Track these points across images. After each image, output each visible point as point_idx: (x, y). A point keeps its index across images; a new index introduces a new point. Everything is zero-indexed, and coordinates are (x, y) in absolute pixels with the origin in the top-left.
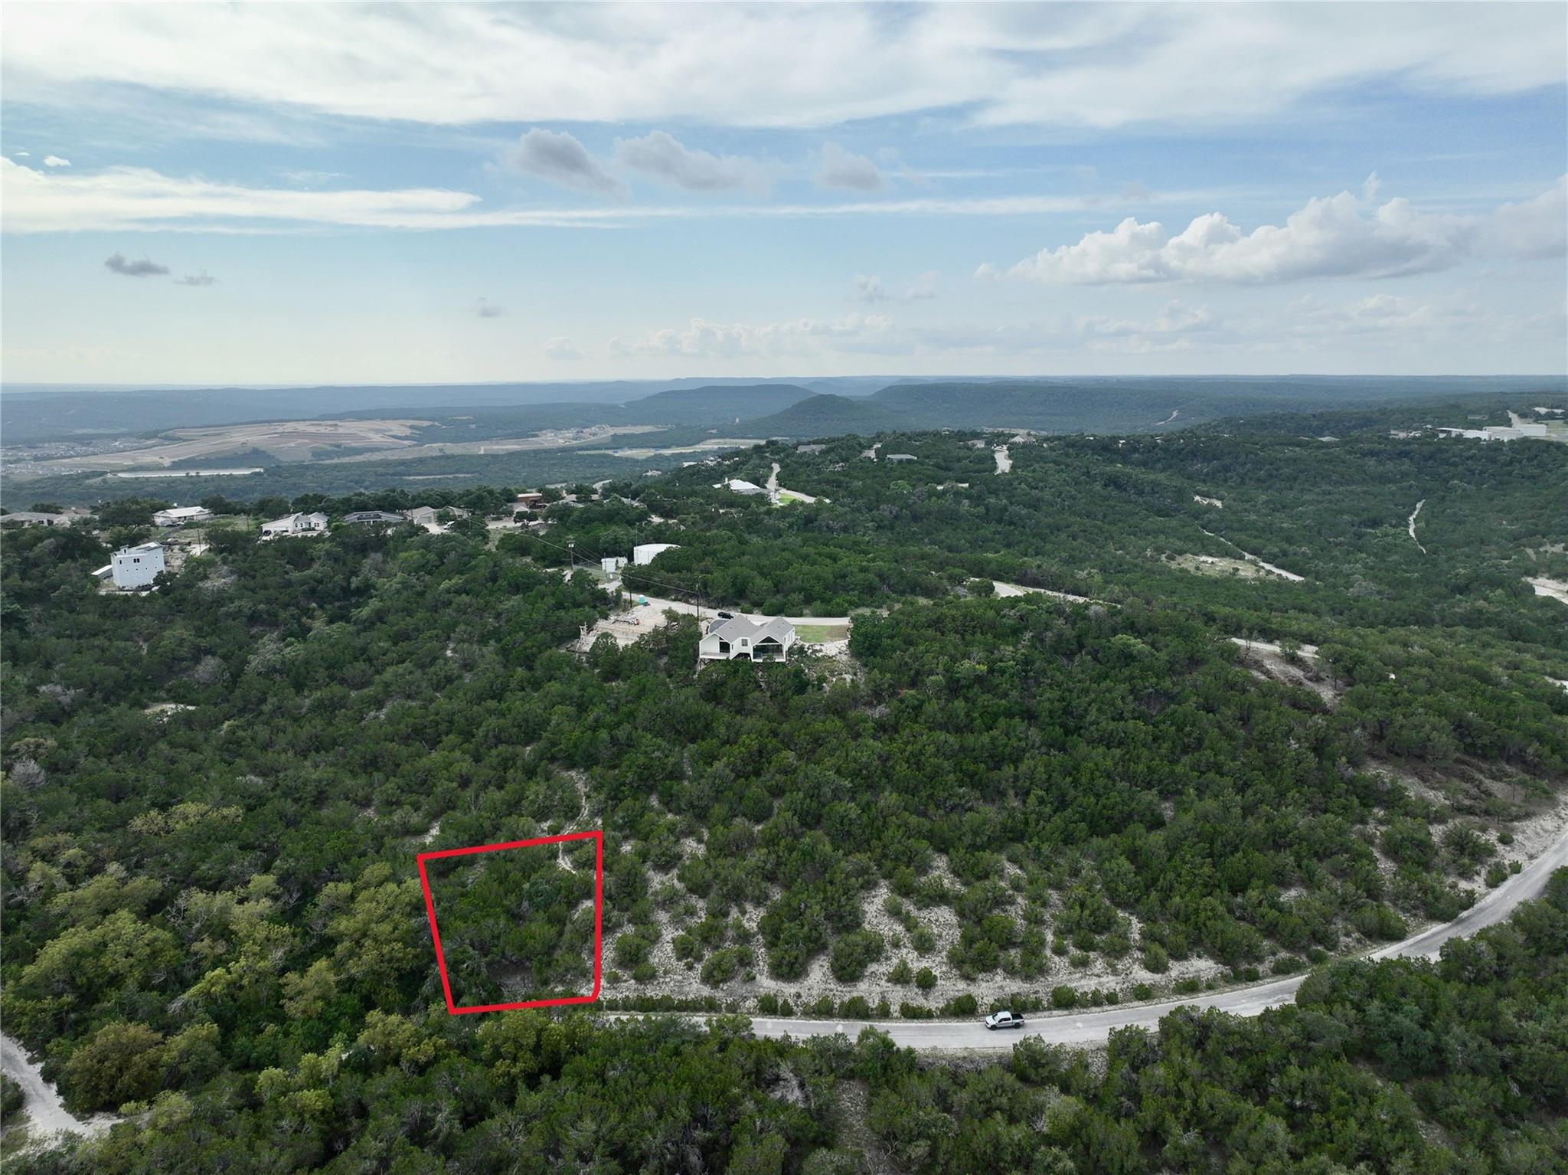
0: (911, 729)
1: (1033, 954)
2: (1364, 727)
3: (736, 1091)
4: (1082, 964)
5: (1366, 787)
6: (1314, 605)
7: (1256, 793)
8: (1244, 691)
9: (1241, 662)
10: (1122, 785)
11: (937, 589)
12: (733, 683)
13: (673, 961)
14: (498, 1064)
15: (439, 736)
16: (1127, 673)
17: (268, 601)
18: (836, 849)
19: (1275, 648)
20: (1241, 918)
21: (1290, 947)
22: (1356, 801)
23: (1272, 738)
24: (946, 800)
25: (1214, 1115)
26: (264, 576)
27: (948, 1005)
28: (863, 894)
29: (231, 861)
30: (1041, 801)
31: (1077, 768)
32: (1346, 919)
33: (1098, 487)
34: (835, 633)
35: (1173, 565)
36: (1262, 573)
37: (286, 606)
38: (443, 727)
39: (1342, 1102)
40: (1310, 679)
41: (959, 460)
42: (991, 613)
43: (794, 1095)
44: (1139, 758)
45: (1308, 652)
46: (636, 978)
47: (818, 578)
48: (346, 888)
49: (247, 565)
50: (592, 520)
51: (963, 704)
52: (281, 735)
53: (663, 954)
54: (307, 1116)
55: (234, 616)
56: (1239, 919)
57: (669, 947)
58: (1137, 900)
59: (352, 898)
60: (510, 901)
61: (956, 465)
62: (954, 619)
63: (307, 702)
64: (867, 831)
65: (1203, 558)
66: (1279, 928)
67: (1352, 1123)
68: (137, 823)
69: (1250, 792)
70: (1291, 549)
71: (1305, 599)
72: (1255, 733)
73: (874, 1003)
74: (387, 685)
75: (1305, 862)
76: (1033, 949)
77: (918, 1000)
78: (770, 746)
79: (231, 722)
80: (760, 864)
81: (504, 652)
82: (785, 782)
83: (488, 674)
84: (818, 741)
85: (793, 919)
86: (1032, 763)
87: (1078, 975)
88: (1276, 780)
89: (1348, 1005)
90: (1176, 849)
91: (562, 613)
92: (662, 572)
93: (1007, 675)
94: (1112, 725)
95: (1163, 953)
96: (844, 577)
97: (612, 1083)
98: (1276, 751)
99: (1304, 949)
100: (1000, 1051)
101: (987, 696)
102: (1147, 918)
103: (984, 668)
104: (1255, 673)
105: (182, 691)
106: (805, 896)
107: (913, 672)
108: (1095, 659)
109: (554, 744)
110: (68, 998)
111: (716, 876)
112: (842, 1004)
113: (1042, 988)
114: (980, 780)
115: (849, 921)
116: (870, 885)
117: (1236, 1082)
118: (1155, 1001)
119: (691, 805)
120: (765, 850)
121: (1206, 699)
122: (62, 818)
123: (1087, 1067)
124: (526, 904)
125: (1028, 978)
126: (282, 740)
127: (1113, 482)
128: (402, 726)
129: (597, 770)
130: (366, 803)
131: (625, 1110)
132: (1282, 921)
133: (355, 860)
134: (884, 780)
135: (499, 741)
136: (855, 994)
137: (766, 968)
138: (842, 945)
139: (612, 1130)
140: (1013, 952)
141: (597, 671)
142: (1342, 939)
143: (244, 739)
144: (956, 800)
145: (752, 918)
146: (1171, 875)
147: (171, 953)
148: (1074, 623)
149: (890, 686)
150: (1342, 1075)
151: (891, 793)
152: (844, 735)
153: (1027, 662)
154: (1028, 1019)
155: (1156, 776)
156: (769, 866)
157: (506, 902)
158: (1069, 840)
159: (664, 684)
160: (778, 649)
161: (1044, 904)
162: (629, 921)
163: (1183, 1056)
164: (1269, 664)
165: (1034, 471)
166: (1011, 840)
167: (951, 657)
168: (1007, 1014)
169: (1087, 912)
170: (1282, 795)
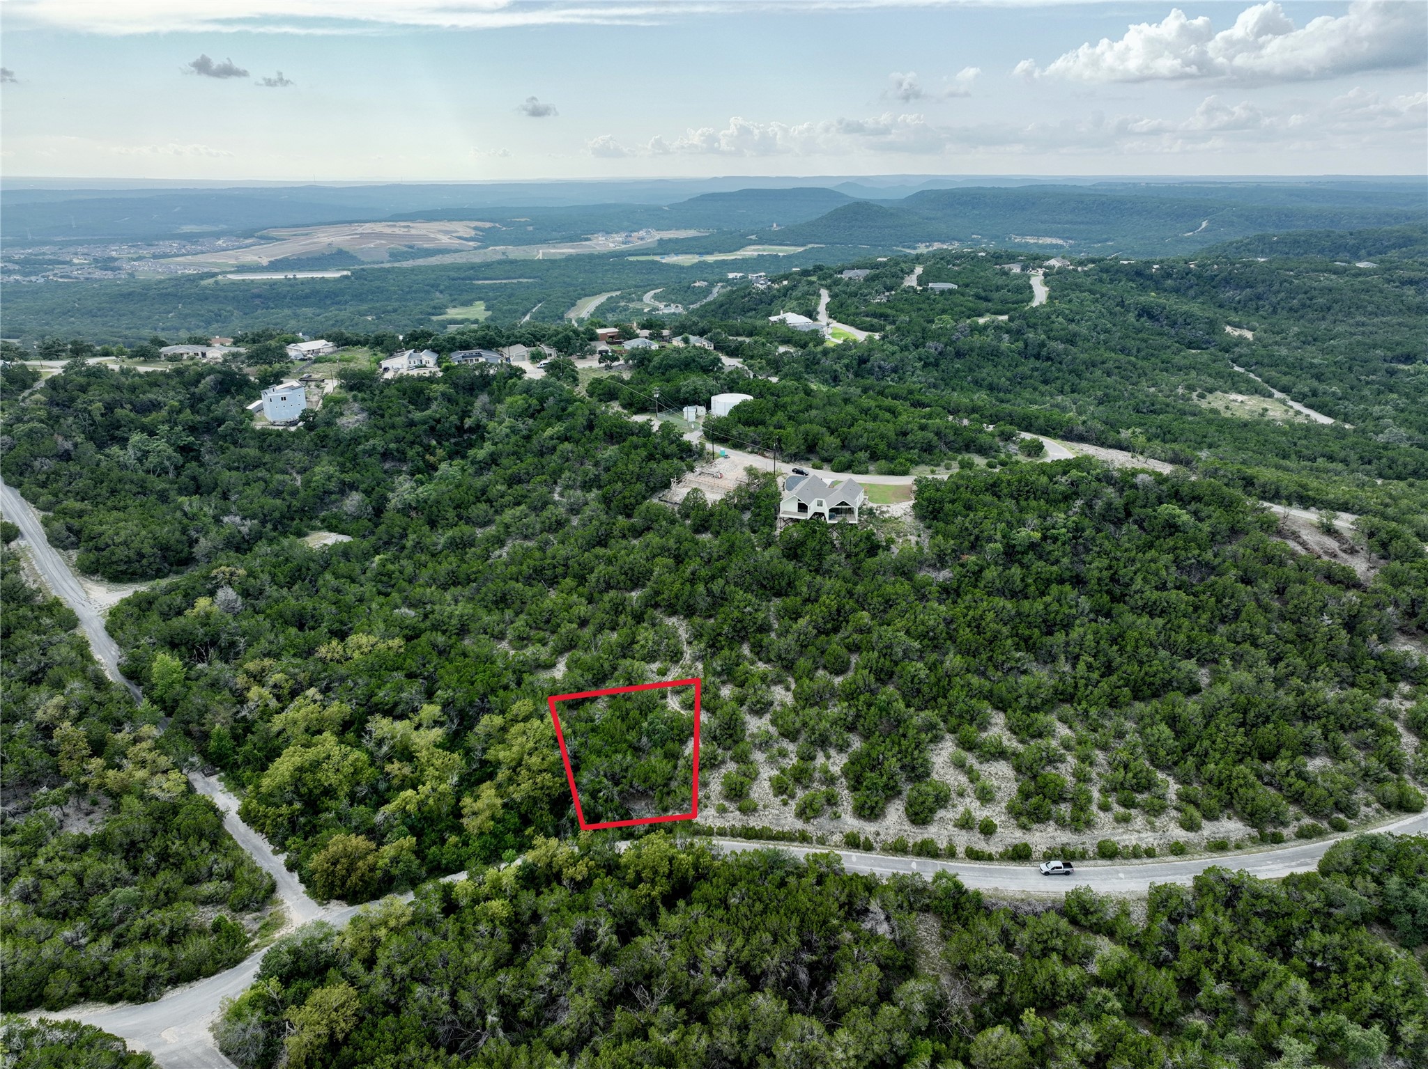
0: (973, 594)
1: (1081, 809)
2: (1396, 605)
3: (835, 922)
4: (1125, 820)
5: (1394, 664)
6: (1342, 454)
7: (1288, 666)
8: (1282, 564)
9: (1280, 533)
10: (1163, 653)
11: (991, 448)
12: (812, 544)
13: (771, 796)
14: (641, 886)
15: (556, 577)
16: (1172, 543)
17: (398, 440)
18: (908, 706)
19: (1312, 516)
20: (1269, 784)
21: (1315, 812)
22: (1384, 677)
23: (1306, 613)
24: (1003, 662)
25: (1243, 970)
26: (391, 416)
27: (1007, 850)
28: (932, 746)
29: (401, 690)
30: (1090, 667)
31: (1121, 635)
32: (1367, 790)
33: (1131, 318)
34: (900, 494)
35: (1204, 404)
36: (1291, 413)
37: (412, 443)
38: (560, 570)
39: (1359, 967)
40: (1345, 551)
41: (998, 289)
42: (1044, 479)
43: (883, 929)
44: (1180, 627)
45: (1344, 522)
46: (740, 809)
47: (882, 437)
48: (498, 720)
49: (375, 404)
50: (672, 367)
51: (1019, 571)
52: (424, 570)
53: (761, 790)
54: (497, 923)
55: (370, 453)
56: (1266, 784)
57: (767, 784)
58: (1175, 764)
59: (504, 729)
60: (632, 736)
61: (996, 296)
62: (1009, 484)
63: (442, 540)
64: (934, 690)
65: (1233, 396)
66: (1306, 796)
67: (1368, 987)
68: (323, 651)
69: (1282, 665)
70: (1322, 387)
71: (1335, 447)
72: (1290, 607)
73: (942, 844)
74: (507, 526)
75: (1332, 735)
76: (1080, 805)
77: (980, 844)
78: (847, 607)
79: (381, 556)
80: (843, 716)
81: (606, 500)
82: (861, 641)
83: (594, 522)
84: (889, 603)
85: (873, 769)
86: (1082, 630)
87: (1121, 831)
88: (1307, 653)
89: (1369, 878)
90: (1212, 716)
91: (653, 465)
92: (740, 426)
93: (1059, 543)
94: (1156, 595)
95: (1197, 814)
96: (905, 434)
97: (734, 910)
98: (1309, 626)
99: (1327, 816)
100: (1053, 896)
101: (1042, 563)
102: (1184, 781)
103: (1037, 536)
104: (1292, 544)
105: (334, 522)
106: (882, 748)
107: (972, 538)
108: (1141, 527)
109: (657, 593)
110: (297, 806)
111: (805, 724)
112: (914, 845)
113: (1088, 840)
114: (1034, 644)
115: (918, 772)
116: (936, 739)
117: (1263, 940)
118: (1189, 857)
119: (779, 657)
120: (846, 704)
121: (1245, 571)
122: (263, 645)
123: (1128, 915)
124: (644, 739)
125: (1077, 830)
126: (425, 575)
127: (1146, 312)
128: (524, 567)
129: (697, 620)
130: (501, 637)
131: (748, 934)
132: (1308, 791)
133: (501, 693)
134: (949, 642)
135: (609, 587)
136: (926, 836)
137: (850, 808)
138: (915, 793)
139: (738, 951)
140: (1063, 806)
141: (688, 522)
142: (1363, 808)
143: (393, 572)
144: (1013, 664)
145: (837, 763)
146: (1206, 743)
147: (369, 772)
148: (1121, 490)
149: (953, 551)
150: (1360, 943)
151: (955, 655)
152: (912, 598)
153: (1078, 530)
154: (1077, 867)
155: (1195, 646)
156: (850, 719)
157: (629, 737)
158: (1114, 703)
159: (750, 540)
160: (850, 511)
161: (1091, 764)
162: (732, 759)
163: (1216, 913)
164: (1306, 535)
165: (1070, 301)
166: (1060, 700)
167: (1008, 523)
168: (1059, 863)
169: (1130, 775)
170: (1313, 668)
